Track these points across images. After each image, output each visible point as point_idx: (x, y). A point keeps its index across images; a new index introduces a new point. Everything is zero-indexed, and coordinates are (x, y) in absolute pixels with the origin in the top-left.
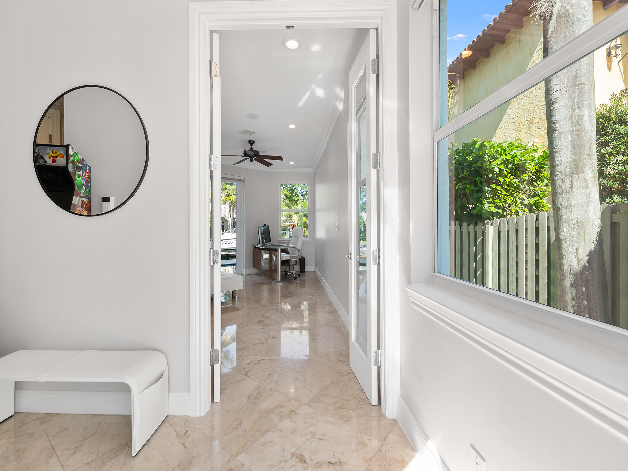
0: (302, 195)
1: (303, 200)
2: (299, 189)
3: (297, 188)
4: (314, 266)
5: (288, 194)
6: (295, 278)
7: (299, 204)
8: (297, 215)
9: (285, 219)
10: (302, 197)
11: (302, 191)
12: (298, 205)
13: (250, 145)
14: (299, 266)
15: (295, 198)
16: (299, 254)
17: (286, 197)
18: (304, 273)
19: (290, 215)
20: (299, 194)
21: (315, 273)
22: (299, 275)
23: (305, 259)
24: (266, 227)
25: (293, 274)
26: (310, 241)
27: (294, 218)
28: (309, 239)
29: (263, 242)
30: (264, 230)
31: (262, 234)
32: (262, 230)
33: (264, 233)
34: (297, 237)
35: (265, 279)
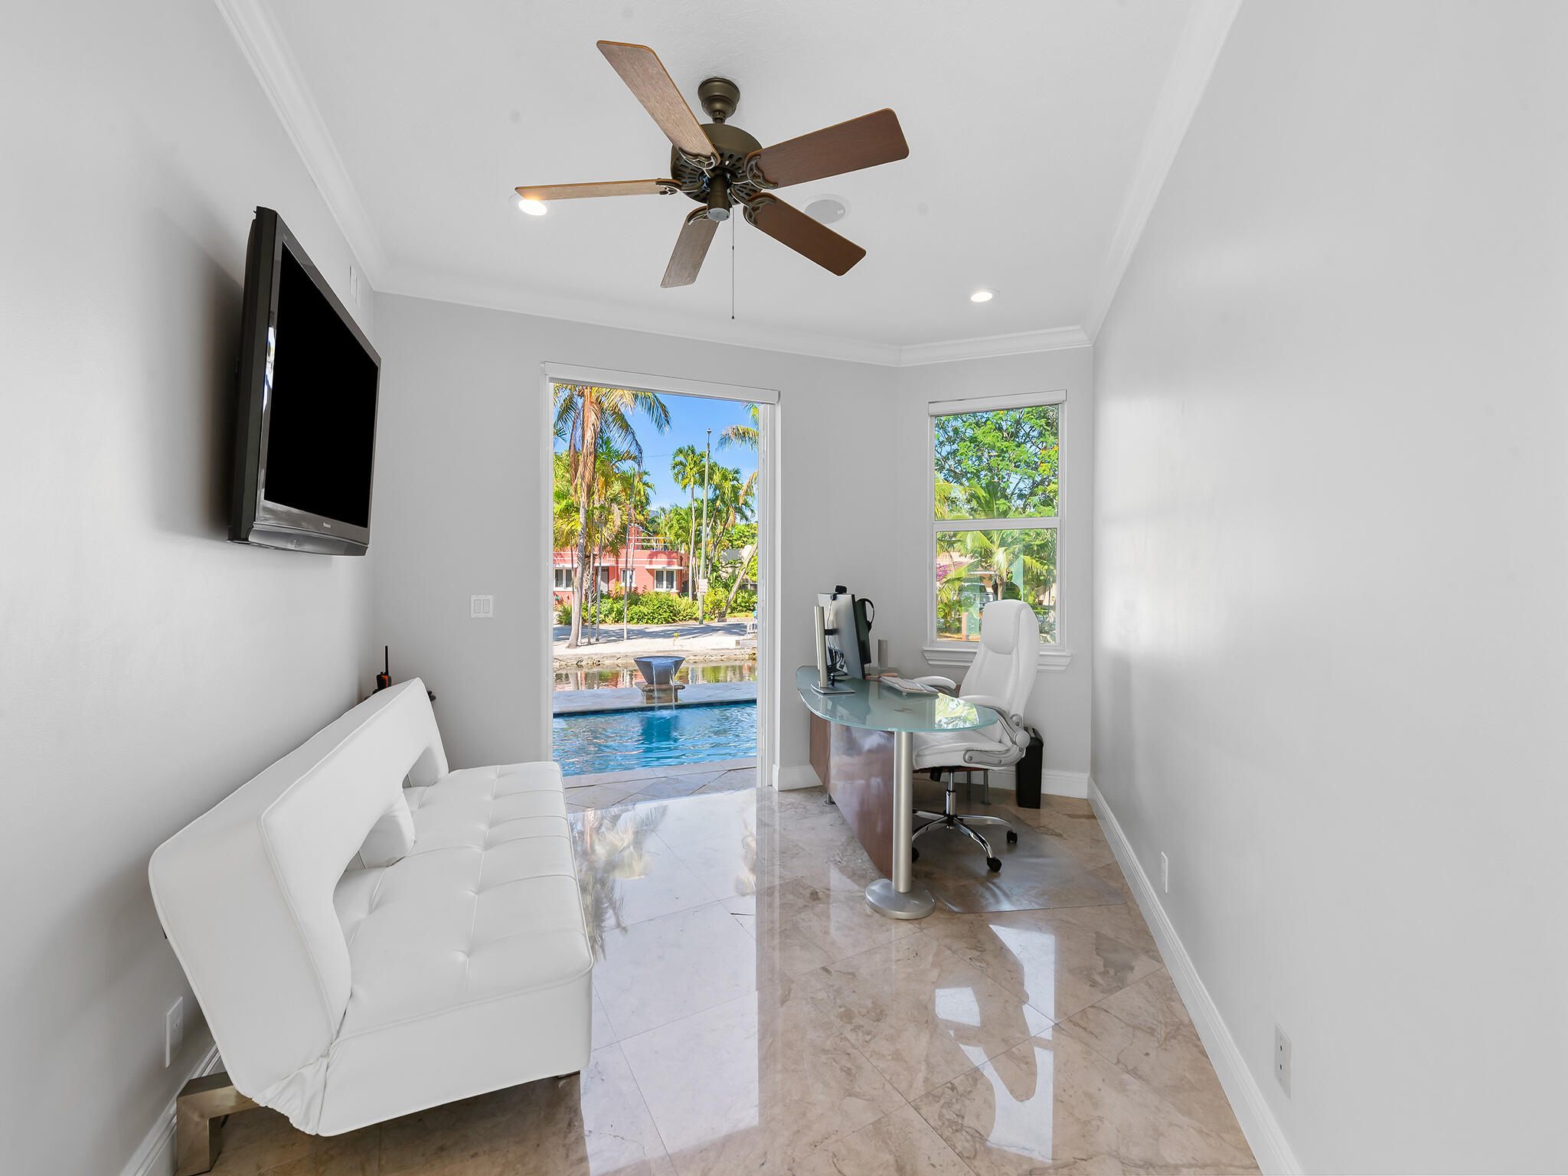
0: (1021, 496)
1: (1024, 509)
2: (1014, 479)
3: (1007, 477)
4: (1087, 773)
5: (982, 493)
6: (995, 865)
8: (1006, 550)
9: (973, 561)
13: (710, 109)
15: (1001, 504)
16: (1014, 743)
18: (1039, 808)
19: (985, 551)
20: (1013, 494)
21: (1085, 813)
22: (1012, 837)
23: (1042, 744)
24: (844, 599)
25: (983, 842)
26: (1068, 660)
27: (996, 560)
28: (1063, 651)
29: (831, 669)
30: (837, 614)
31: (828, 632)
32: (830, 618)
33: (835, 627)
34: (1003, 650)
35: (843, 840)
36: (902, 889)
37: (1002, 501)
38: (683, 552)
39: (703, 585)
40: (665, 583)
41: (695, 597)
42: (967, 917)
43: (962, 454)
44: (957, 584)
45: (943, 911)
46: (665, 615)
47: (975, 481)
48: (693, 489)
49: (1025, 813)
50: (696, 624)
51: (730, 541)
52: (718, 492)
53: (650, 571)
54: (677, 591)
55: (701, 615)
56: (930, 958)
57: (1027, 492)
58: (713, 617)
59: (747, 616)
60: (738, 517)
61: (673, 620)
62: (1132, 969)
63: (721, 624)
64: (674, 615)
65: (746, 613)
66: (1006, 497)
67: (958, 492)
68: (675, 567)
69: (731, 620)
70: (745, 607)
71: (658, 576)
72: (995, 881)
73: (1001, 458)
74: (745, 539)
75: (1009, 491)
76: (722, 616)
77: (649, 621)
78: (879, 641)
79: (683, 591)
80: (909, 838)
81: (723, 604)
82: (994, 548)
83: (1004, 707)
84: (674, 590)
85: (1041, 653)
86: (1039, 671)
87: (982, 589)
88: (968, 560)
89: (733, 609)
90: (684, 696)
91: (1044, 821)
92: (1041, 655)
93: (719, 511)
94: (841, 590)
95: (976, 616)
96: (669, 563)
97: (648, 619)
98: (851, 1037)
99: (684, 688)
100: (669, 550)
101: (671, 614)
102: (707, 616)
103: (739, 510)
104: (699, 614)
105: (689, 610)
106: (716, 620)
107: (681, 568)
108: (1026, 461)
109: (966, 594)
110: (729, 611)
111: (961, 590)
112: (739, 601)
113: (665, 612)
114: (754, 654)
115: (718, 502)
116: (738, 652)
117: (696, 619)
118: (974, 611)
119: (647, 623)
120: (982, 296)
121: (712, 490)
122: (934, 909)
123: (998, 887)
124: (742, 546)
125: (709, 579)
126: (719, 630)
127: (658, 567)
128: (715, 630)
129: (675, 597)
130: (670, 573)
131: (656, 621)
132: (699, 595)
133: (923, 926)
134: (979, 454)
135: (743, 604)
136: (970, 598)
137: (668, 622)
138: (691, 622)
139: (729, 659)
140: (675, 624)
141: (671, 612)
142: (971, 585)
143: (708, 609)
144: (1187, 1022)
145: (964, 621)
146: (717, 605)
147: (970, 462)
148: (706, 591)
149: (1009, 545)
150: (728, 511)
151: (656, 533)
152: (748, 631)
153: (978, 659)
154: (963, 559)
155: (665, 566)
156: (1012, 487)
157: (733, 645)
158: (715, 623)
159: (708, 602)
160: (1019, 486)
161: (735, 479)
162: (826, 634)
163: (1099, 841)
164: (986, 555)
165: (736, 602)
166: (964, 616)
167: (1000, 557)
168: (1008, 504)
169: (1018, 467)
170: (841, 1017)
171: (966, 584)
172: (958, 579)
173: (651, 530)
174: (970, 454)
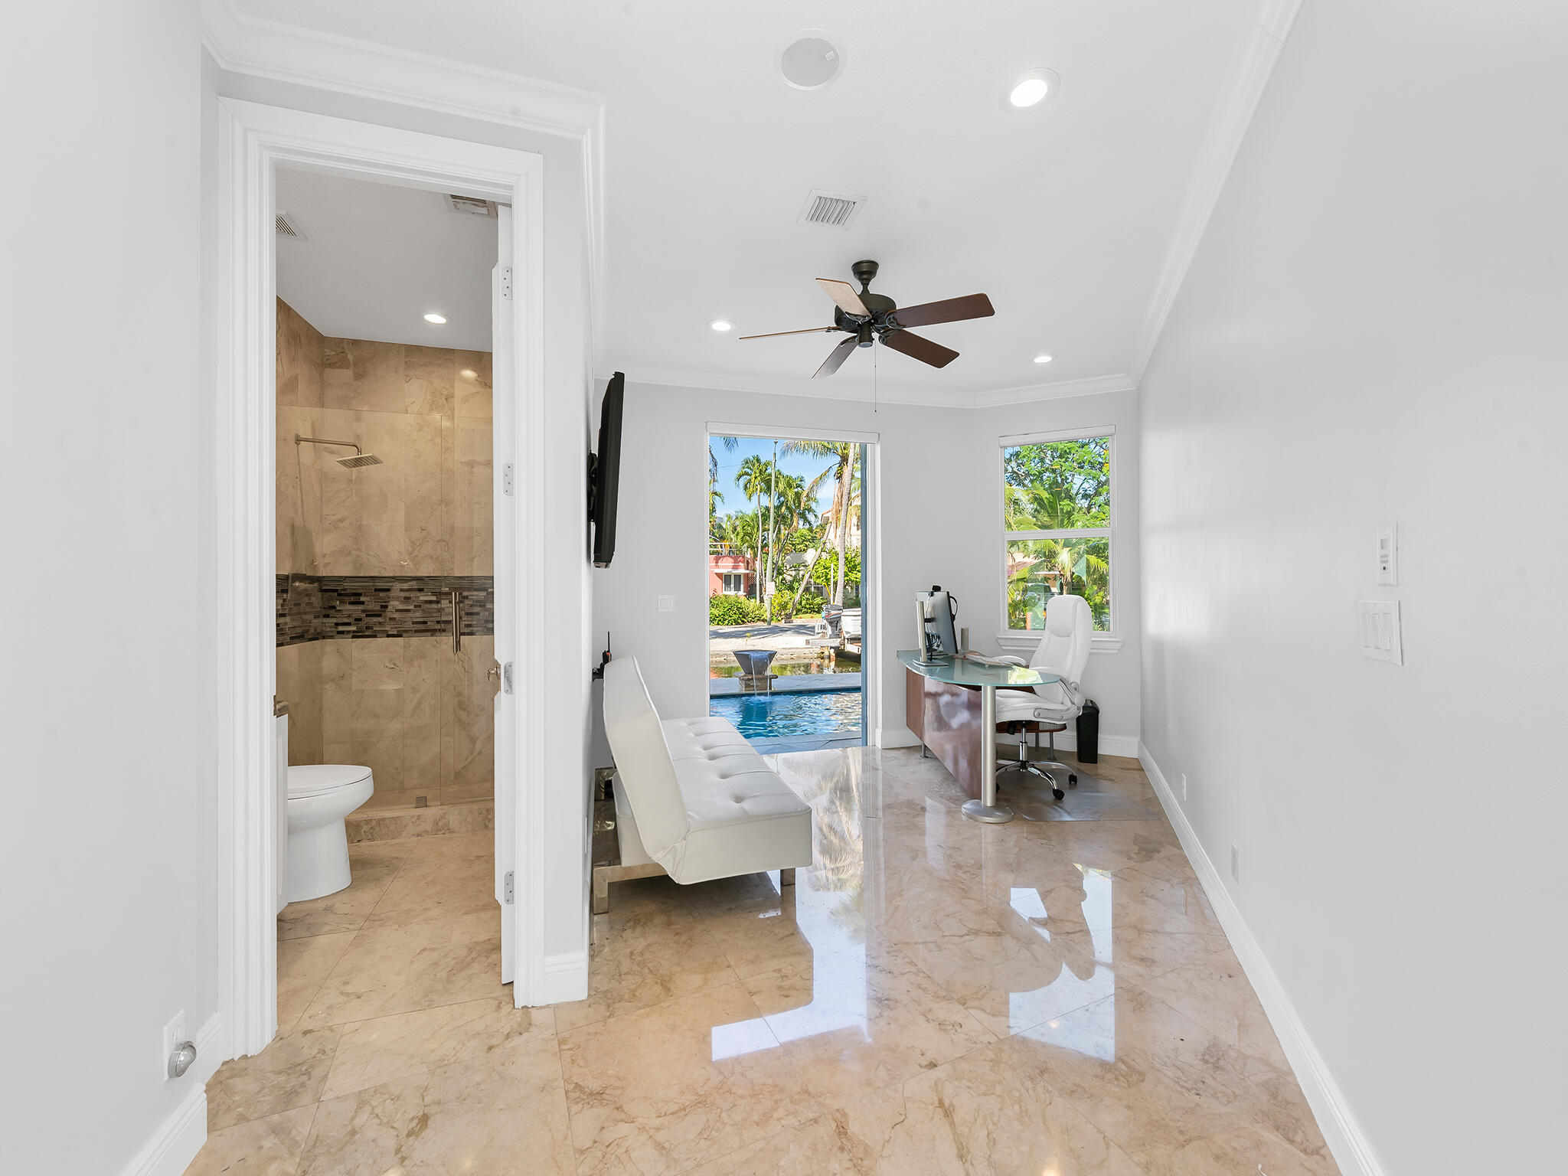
0: (1086, 496)
1: (1089, 508)
2: (1078, 480)
3: (1070, 478)
4: (1137, 739)
5: (1045, 495)
6: (1059, 795)
7: (1078, 520)
8: (1070, 550)
9: (1037, 561)
10: (1085, 503)
11: (1086, 486)
12: (1073, 525)
13: (861, 279)
14: (1075, 734)
15: (1065, 505)
16: (1073, 703)
17: (1039, 504)
18: (1096, 762)
19: (1049, 551)
20: (1077, 494)
21: (1136, 767)
22: (1073, 779)
23: (1097, 711)
24: (940, 596)
25: (1050, 778)
26: (1120, 645)
27: (1060, 559)
28: (1115, 637)
29: (929, 649)
30: (934, 607)
31: (927, 620)
32: (928, 609)
33: (933, 616)
34: (1064, 634)
35: (939, 779)
36: (989, 804)
37: (1067, 502)
38: (749, 556)
39: (770, 588)
40: (732, 585)
41: (762, 600)
42: (1037, 823)
43: (1024, 457)
44: (1022, 585)
45: (1019, 819)
46: (735, 617)
47: (1037, 484)
48: (759, 496)
49: (1084, 766)
50: (765, 625)
51: (793, 545)
52: (782, 499)
53: (719, 575)
54: (745, 594)
55: (769, 616)
56: (1012, 843)
57: (1091, 492)
58: (780, 618)
59: (812, 617)
60: (801, 523)
61: (743, 621)
62: (1160, 852)
63: (787, 625)
64: (743, 617)
65: (811, 615)
66: (1071, 498)
67: (1020, 493)
68: (742, 571)
69: (797, 621)
70: (810, 608)
71: (726, 579)
72: (1059, 804)
73: (1064, 460)
74: (807, 543)
75: (1073, 492)
76: (788, 617)
77: (720, 623)
78: (962, 629)
79: (751, 593)
80: (993, 774)
81: (790, 606)
82: (1058, 548)
83: (1064, 675)
84: (742, 593)
85: (1093, 639)
86: (1090, 654)
87: (1047, 589)
88: (1031, 560)
89: (799, 611)
90: (777, 685)
91: (1100, 771)
92: (1093, 641)
93: (784, 517)
94: (937, 589)
95: (1041, 615)
96: (735, 567)
97: (720, 620)
98: (963, 876)
99: (777, 677)
100: (736, 555)
101: (741, 616)
102: (775, 618)
103: (803, 516)
104: (767, 616)
105: (757, 612)
106: (783, 621)
107: (748, 572)
108: (1089, 461)
109: (1030, 594)
110: (795, 613)
111: (1025, 590)
112: (804, 603)
113: (735, 613)
114: (823, 653)
115: (784, 508)
116: (807, 651)
117: (764, 621)
118: (1039, 610)
119: (718, 624)
120: (1043, 359)
121: (776, 497)
122: (1013, 819)
123: (1062, 808)
124: (804, 550)
125: (776, 583)
126: (787, 631)
127: (724, 571)
128: (783, 630)
129: (743, 599)
130: (738, 577)
131: (726, 622)
132: (765, 598)
133: (1005, 827)
134: (1042, 455)
135: (808, 606)
136: (1034, 598)
137: (738, 624)
138: (759, 623)
139: (799, 657)
140: (744, 625)
141: (741, 614)
142: (1036, 585)
143: (775, 611)
144: (1193, 877)
145: (1029, 620)
146: (784, 607)
147: (1033, 464)
148: (773, 593)
149: (1074, 546)
150: (792, 516)
151: (722, 538)
152: (817, 631)
153: (1043, 644)
154: (1026, 560)
155: (731, 570)
156: (1076, 487)
157: (804, 645)
158: (782, 624)
159: (775, 604)
160: (1083, 486)
161: (798, 486)
162: (925, 622)
163: (1145, 784)
164: (1050, 556)
165: (801, 604)
166: (1029, 615)
167: (1064, 557)
168: (1072, 505)
169: (1082, 467)
170: (955, 867)
171: (1030, 585)
172: (1022, 580)
173: (717, 536)
174: (1033, 455)
